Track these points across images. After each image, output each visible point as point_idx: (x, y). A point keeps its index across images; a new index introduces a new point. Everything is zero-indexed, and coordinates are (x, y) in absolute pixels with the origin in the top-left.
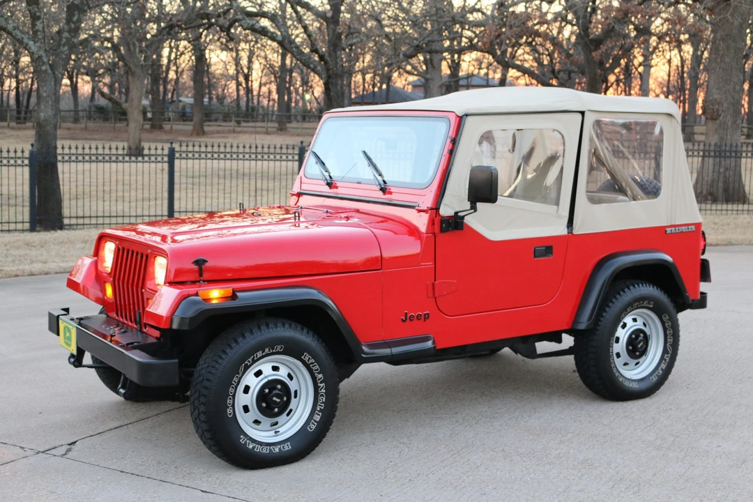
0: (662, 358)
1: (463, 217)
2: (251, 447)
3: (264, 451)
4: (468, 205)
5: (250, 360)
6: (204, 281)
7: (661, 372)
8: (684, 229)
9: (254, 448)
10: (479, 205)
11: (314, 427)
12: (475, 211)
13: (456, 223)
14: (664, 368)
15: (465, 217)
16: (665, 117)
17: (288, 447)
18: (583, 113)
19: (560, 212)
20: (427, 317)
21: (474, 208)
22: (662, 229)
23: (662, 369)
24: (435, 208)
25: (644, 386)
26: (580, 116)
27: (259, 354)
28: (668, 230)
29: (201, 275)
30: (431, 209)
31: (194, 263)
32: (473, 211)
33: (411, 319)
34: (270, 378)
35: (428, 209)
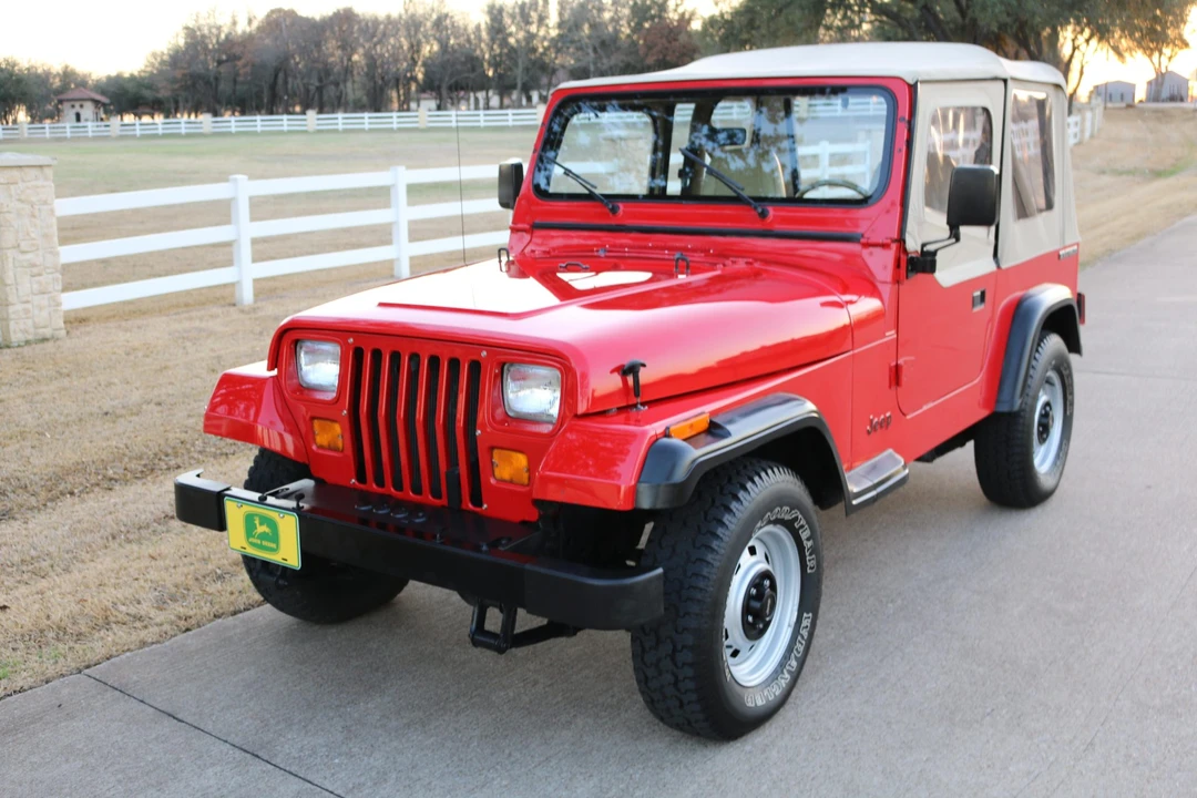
1: (934, 253)
4: (945, 231)
6: (643, 404)
10: (964, 230)
12: (958, 239)
13: (924, 263)
15: (939, 253)
16: (1053, 88)
18: (1005, 81)
21: (955, 236)
24: (901, 241)
26: (1002, 84)
29: (637, 395)
30: (894, 241)
31: (612, 372)
32: (954, 240)
35: (889, 241)
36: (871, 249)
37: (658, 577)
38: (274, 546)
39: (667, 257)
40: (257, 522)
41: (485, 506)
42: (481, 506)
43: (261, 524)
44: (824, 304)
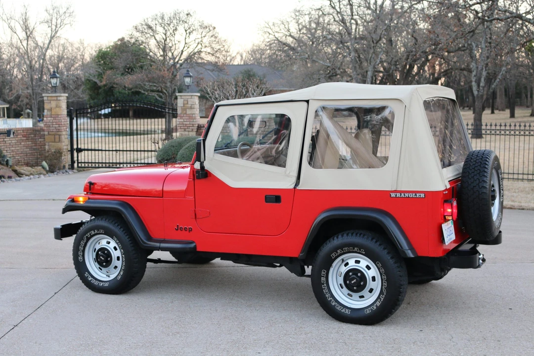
0: (379, 297)
2: (90, 279)
3: (96, 283)
5: (89, 234)
6: (91, 193)
7: (375, 308)
8: (412, 195)
9: (91, 280)
11: (120, 278)
14: (378, 305)
16: (396, 101)
17: (106, 285)
18: (307, 101)
19: (288, 173)
20: (190, 230)
22: (387, 193)
23: (376, 306)
25: (355, 315)
26: (306, 104)
27: (93, 233)
28: (393, 195)
29: (90, 190)
31: (88, 183)
33: (181, 229)
34: (102, 247)
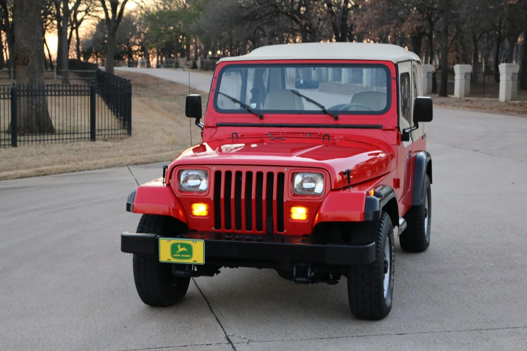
1: (408, 133)
12: (418, 127)
15: (410, 133)
18: (411, 61)
24: (398, 128)
29: (349, 182)
30: (396, 128)
32: (416, 128)
35: (394, 128)
36: (387, 131)
37: (374, 245)
38: (189, 256)
39: (301, 136)
40: (179, 247)
41: (285, 231)
42: (283, 231)
43: (181, 247)
44: (369, 155)
